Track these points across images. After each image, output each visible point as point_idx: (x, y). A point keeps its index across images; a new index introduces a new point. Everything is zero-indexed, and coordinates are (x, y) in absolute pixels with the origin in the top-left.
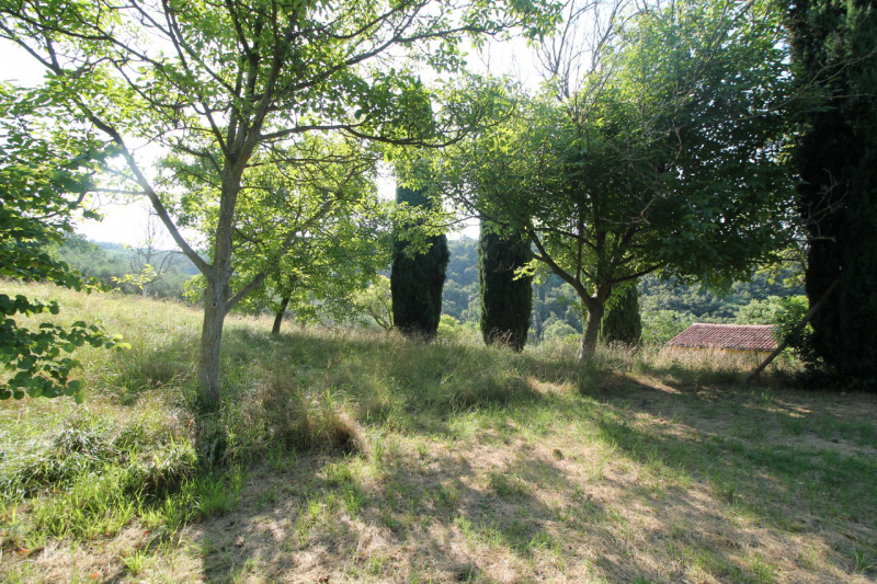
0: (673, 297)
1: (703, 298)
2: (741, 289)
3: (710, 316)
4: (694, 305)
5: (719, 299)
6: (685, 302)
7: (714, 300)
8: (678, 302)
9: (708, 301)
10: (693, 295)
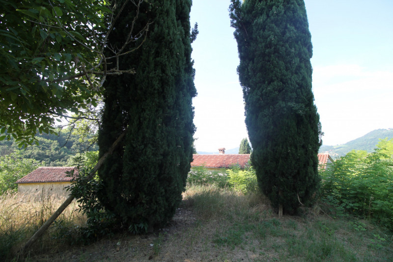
0: (40, 151)
1: (57, 152)
2: (76, 148)
3: (60, 161)
4: (52, 155)
5: (65, 152)
6: (47, 154)
7: (62, 153)
8: (43, 154)
9: (60, 153)
10: (52, 151)
